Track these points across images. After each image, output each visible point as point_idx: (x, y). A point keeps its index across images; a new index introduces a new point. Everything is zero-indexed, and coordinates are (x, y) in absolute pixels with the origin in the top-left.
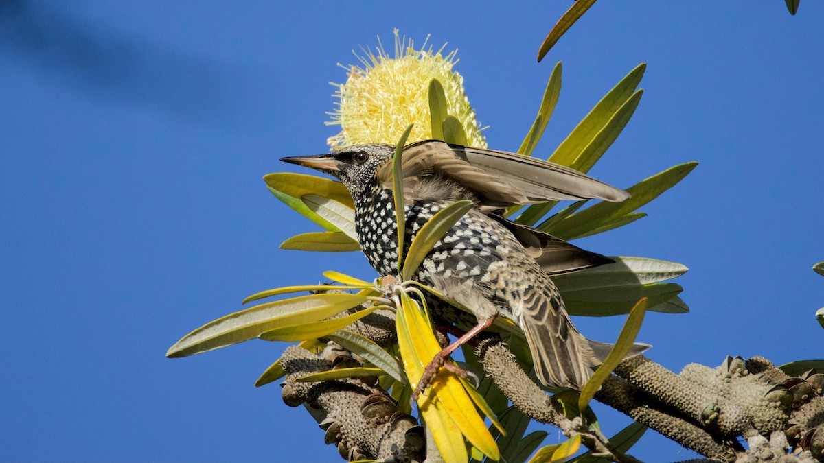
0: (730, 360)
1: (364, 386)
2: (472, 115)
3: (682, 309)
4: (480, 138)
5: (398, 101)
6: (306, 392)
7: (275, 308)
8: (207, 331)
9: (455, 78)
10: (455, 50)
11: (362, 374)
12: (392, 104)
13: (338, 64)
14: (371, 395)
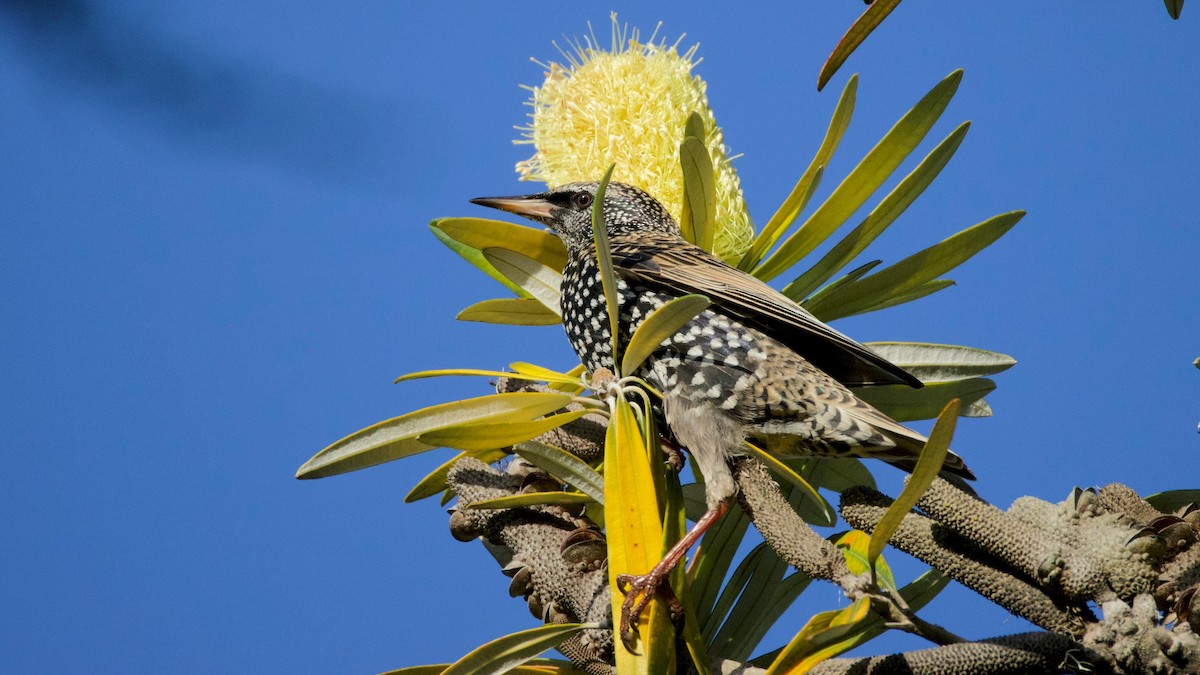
0: (1078, 493)
1: (565, 516)
2: (720, 136)
3: (983, 411)
4: (730, 170)
5: (618, 116)
6: (484, 523)
8: (353, 443)
9: (696, 83)
10: (695, 45)
11: (562, 500)
12: (609, 119)
13: (532, 59)
14: (575, 531)
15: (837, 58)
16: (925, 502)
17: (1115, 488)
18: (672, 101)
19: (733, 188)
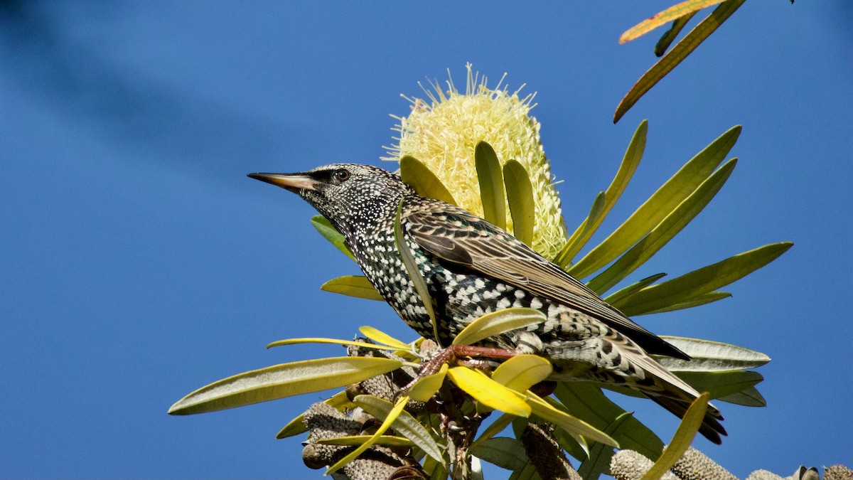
0: (803, 471)
1: (394, 456)
2: (546, 166)
3: (758, 402)
4: (553, 193)
5: (463, 143)
6: (329, 456)
7: (296, 369)
8: (217, 389)
9: (531, 123)
10: (533, 93)
11: (392, 443)
12: (456, 145)
13: (402, 95)
14: (400, 467)
15: (631, 99)
16: (678, 468)
17: (838, 468)
18: (509, 134)
19: (553, 207)
